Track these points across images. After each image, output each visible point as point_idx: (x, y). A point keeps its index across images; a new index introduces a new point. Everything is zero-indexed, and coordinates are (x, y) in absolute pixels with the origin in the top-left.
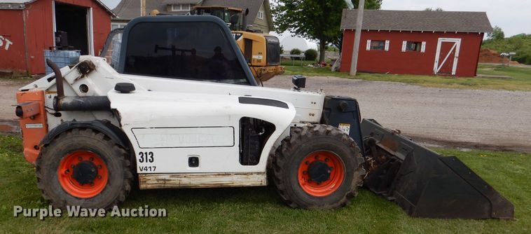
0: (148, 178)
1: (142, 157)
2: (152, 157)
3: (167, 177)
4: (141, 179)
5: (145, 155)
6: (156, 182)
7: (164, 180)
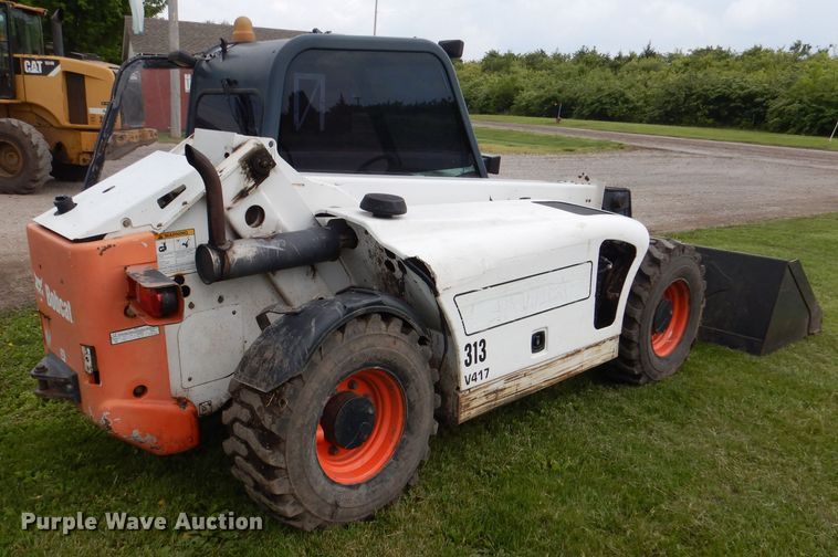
0: (473, 396)
1: (469, 355)
2: (483, 350)
3: (500, 385)
4: (463, 400)
5: (473, 348)
6: (484, 400)
7: (496, 392)
